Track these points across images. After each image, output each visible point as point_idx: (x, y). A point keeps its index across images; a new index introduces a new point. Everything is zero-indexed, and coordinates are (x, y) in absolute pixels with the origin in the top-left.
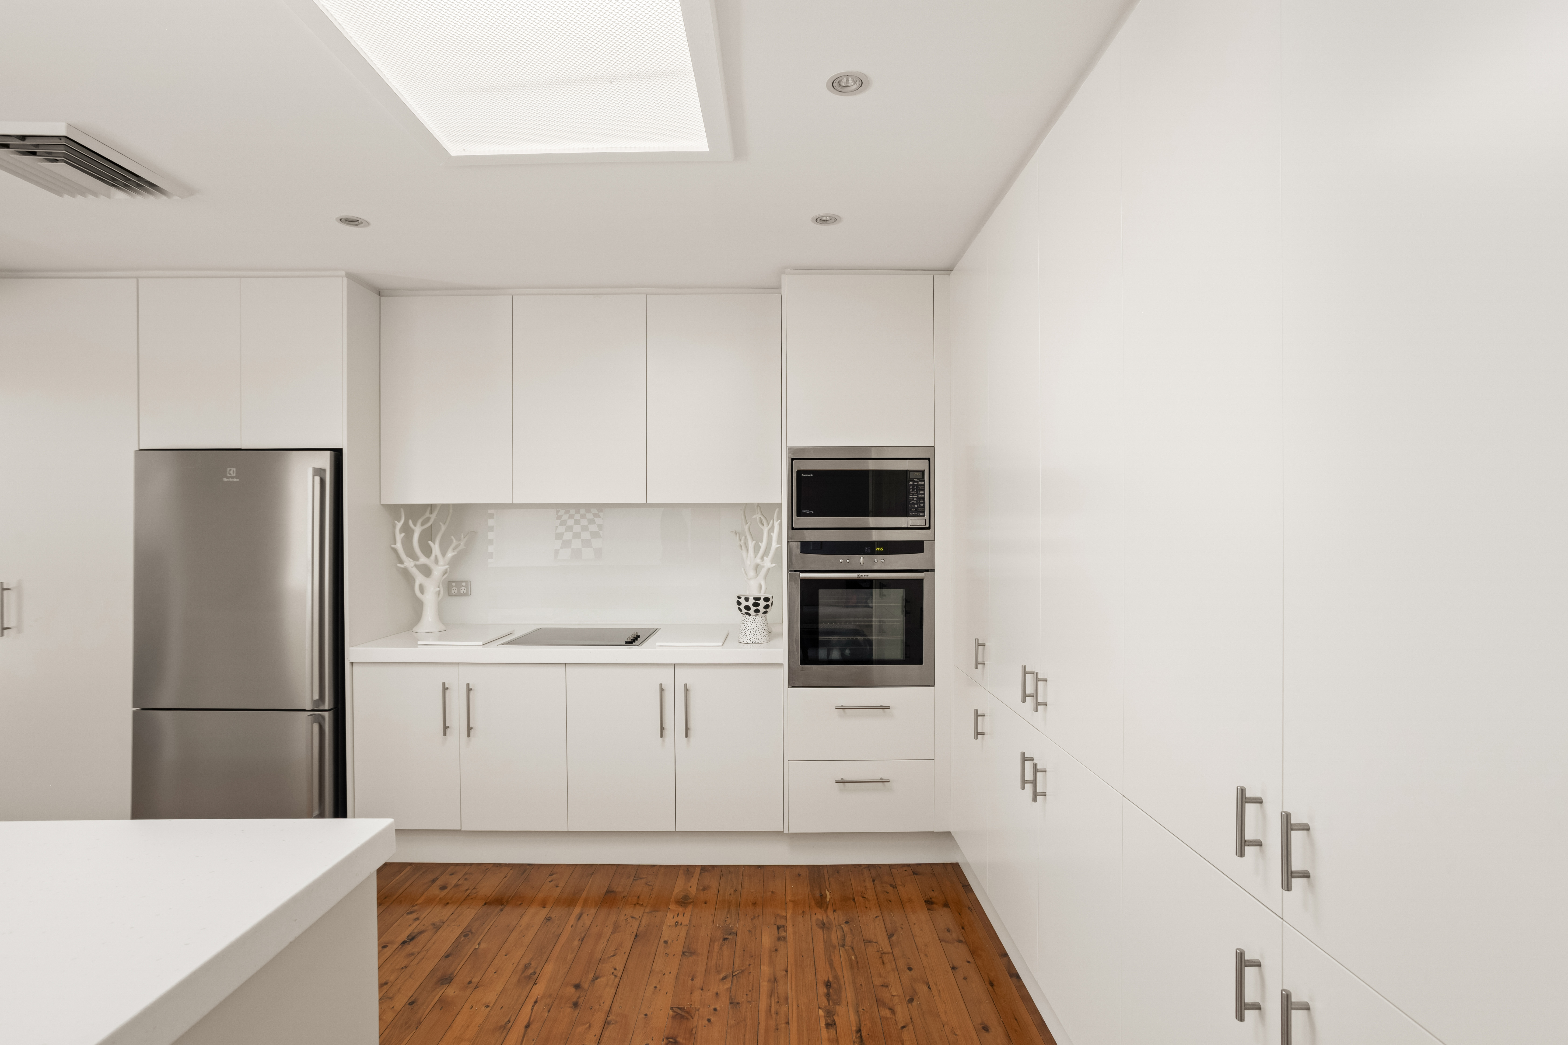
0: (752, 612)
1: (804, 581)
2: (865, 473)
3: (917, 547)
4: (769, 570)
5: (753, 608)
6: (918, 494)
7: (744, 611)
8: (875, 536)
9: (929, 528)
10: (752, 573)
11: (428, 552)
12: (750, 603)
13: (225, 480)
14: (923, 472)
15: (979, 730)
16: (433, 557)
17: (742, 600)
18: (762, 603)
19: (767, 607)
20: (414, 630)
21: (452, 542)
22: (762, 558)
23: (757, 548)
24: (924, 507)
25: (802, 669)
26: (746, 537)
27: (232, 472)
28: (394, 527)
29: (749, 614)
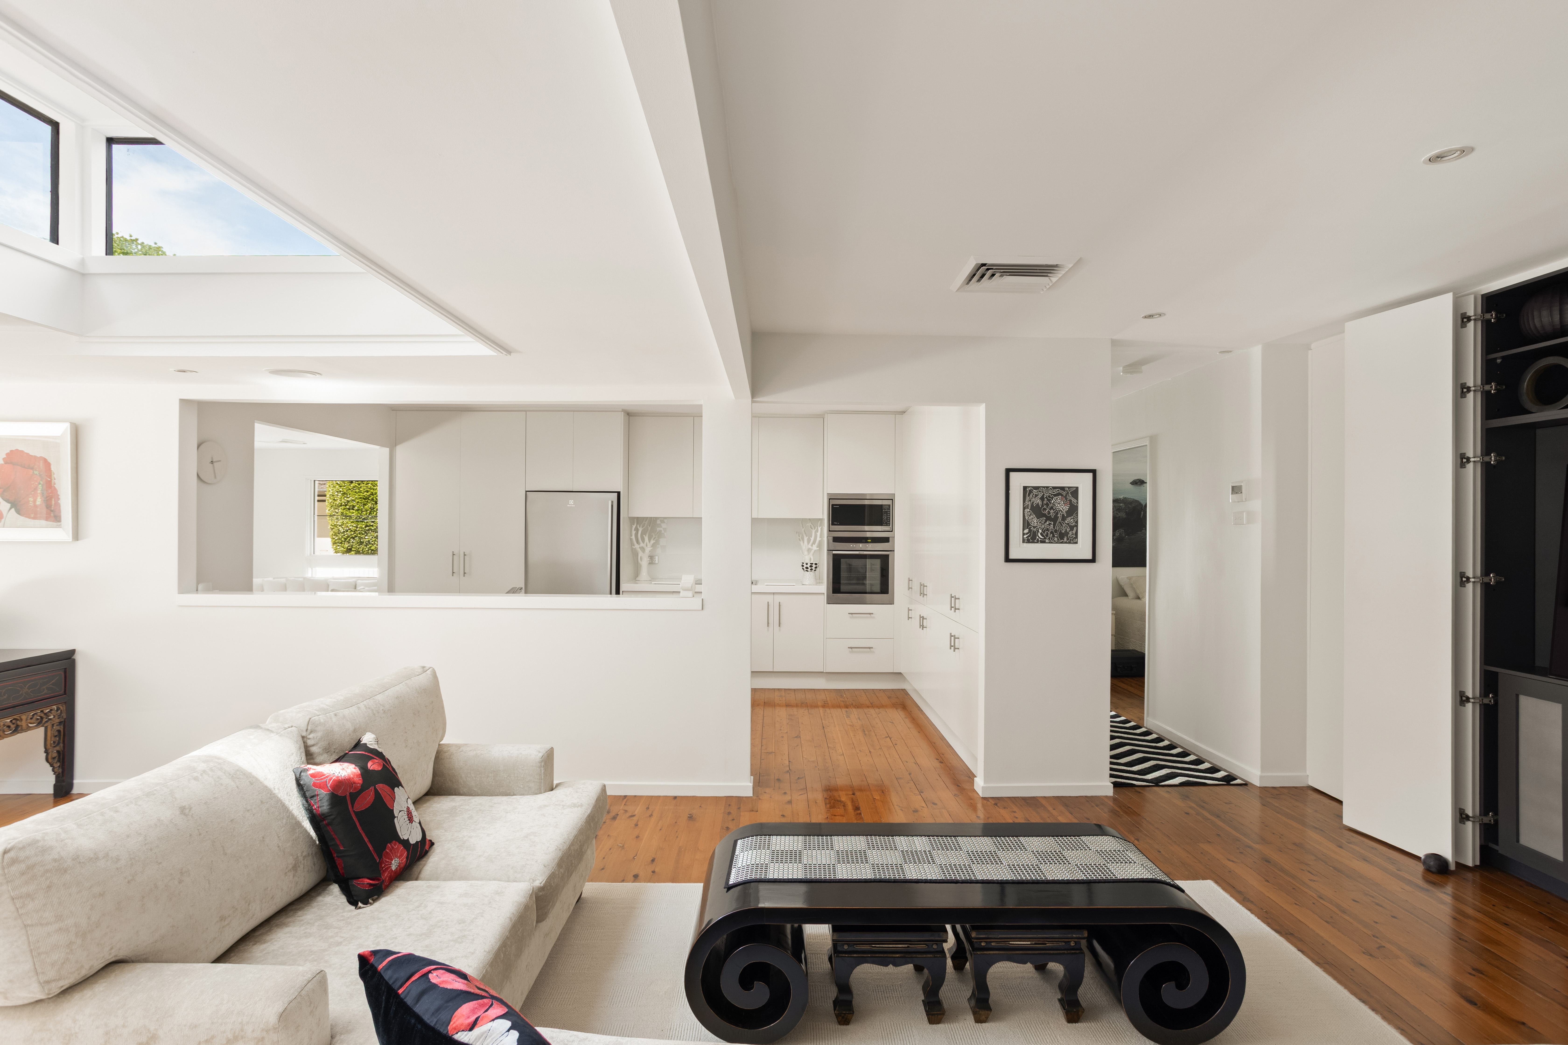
0: (809, 570)
1: (834, 555)
2: (864, 506)
3: (886, 540)
4: (815, 551)
5: (810, 568)
6: (887, 515)
7: (805, 569)
8: (868, 535)
9: (892, 531)
10: (806, 553)
11: (643, 540)
12: (808, 566)
13: (568, 506)
14: (889, 505)
15: (910, 617)
16: (645, 543)
17: (804, 564)
18: (814, 566)
19: (816, 568)
20: (637, 579)
21: (652, 536)
22: (812, 545)
23: (809, 541)
24: (890, 521)
25: (833, 596)
26: (803, 535)
27: (571, 502)
28: (632, 527)
29: (808, 571)
